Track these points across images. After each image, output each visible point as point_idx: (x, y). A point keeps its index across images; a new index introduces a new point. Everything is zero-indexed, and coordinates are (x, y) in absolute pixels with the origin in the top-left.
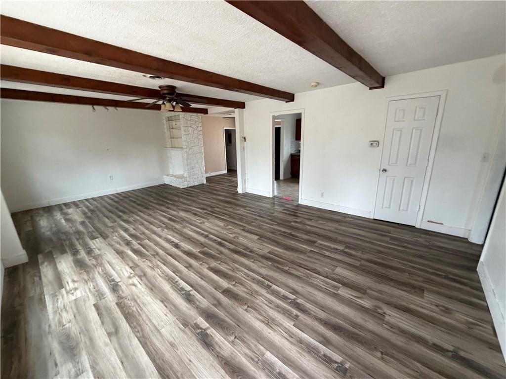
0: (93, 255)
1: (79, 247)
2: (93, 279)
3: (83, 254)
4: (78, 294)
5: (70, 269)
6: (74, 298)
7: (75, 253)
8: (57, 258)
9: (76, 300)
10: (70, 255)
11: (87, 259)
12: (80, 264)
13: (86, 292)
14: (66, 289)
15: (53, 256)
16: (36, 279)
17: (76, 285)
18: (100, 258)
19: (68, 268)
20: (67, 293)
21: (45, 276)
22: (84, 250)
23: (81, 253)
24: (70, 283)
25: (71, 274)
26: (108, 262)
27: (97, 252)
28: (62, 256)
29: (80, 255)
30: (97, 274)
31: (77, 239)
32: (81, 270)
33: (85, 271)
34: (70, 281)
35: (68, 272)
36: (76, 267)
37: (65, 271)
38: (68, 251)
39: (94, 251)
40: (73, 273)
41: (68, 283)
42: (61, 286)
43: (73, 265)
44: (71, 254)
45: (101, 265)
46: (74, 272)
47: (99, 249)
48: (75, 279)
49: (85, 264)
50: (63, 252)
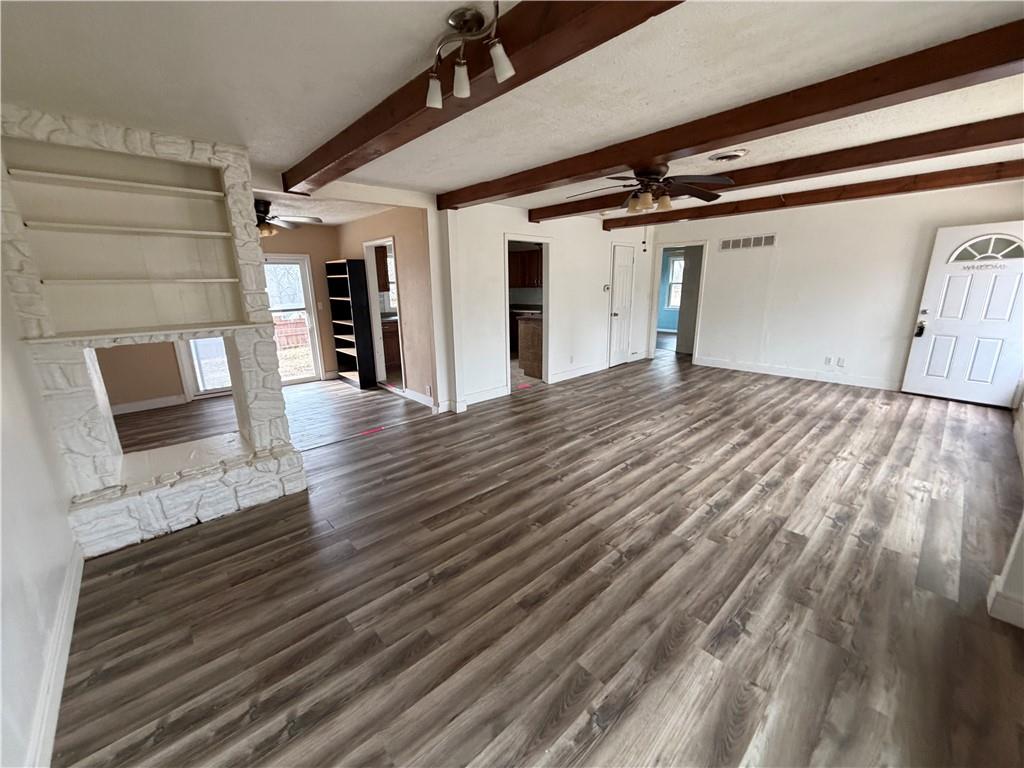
0: (846, 509)
1: (850, 542)
2: (886, 483)
3: (861, 522)
4: (917, 483)
5: (904, 514)
6: (925, 483)
7: (870, 537)
8: (915, 555)
9: (925, 480)
10: (884, 540)
11: (864, 510)
12: (883, 511)
13: (907, 479)
14: (930, 496)
15: (919, 567)
16: (973, 539)
17: (913, 492)
18: (843, 498)
19: (907, 519)
20: (930, 492)
21: (955, 534)
22: (848, 528)
23: (860, 527)
24: (920, 498)
25: (909, 506)
26: (842, 485)
27: (834, 509)
28: (900, 551)
29: (866, 525)
30: (874, 484)
31: (829, 568)
32: (889, 502)
33: (885, 496)
34: (917, 501)
35: (911, 514)
36: (893, 511)
37: (915, 517)
38: (879, 552)
39: (836, 514)
40: (905, 506)
41: (922, 500)
42: (934, 503)
43: (894, 518)
44: (879, 541)
45: (855, 489)
46: (901, 507)
47: (825, 510)
48: (908, 498)
49: (874, 505)
50: (891, 558)
